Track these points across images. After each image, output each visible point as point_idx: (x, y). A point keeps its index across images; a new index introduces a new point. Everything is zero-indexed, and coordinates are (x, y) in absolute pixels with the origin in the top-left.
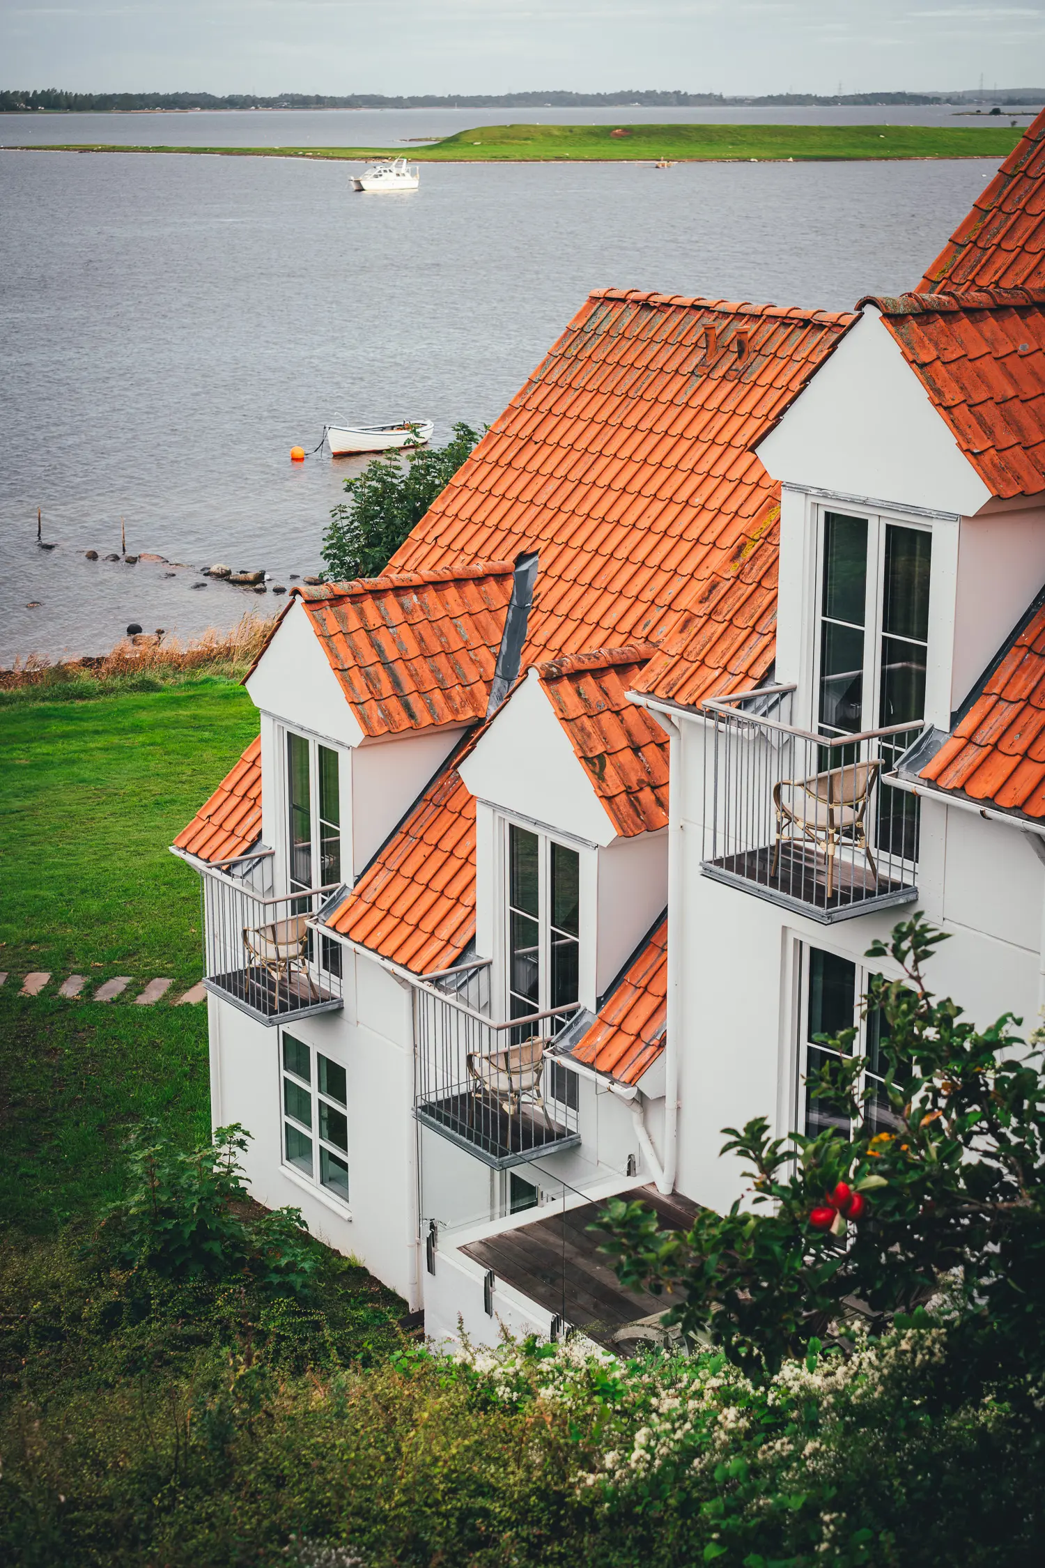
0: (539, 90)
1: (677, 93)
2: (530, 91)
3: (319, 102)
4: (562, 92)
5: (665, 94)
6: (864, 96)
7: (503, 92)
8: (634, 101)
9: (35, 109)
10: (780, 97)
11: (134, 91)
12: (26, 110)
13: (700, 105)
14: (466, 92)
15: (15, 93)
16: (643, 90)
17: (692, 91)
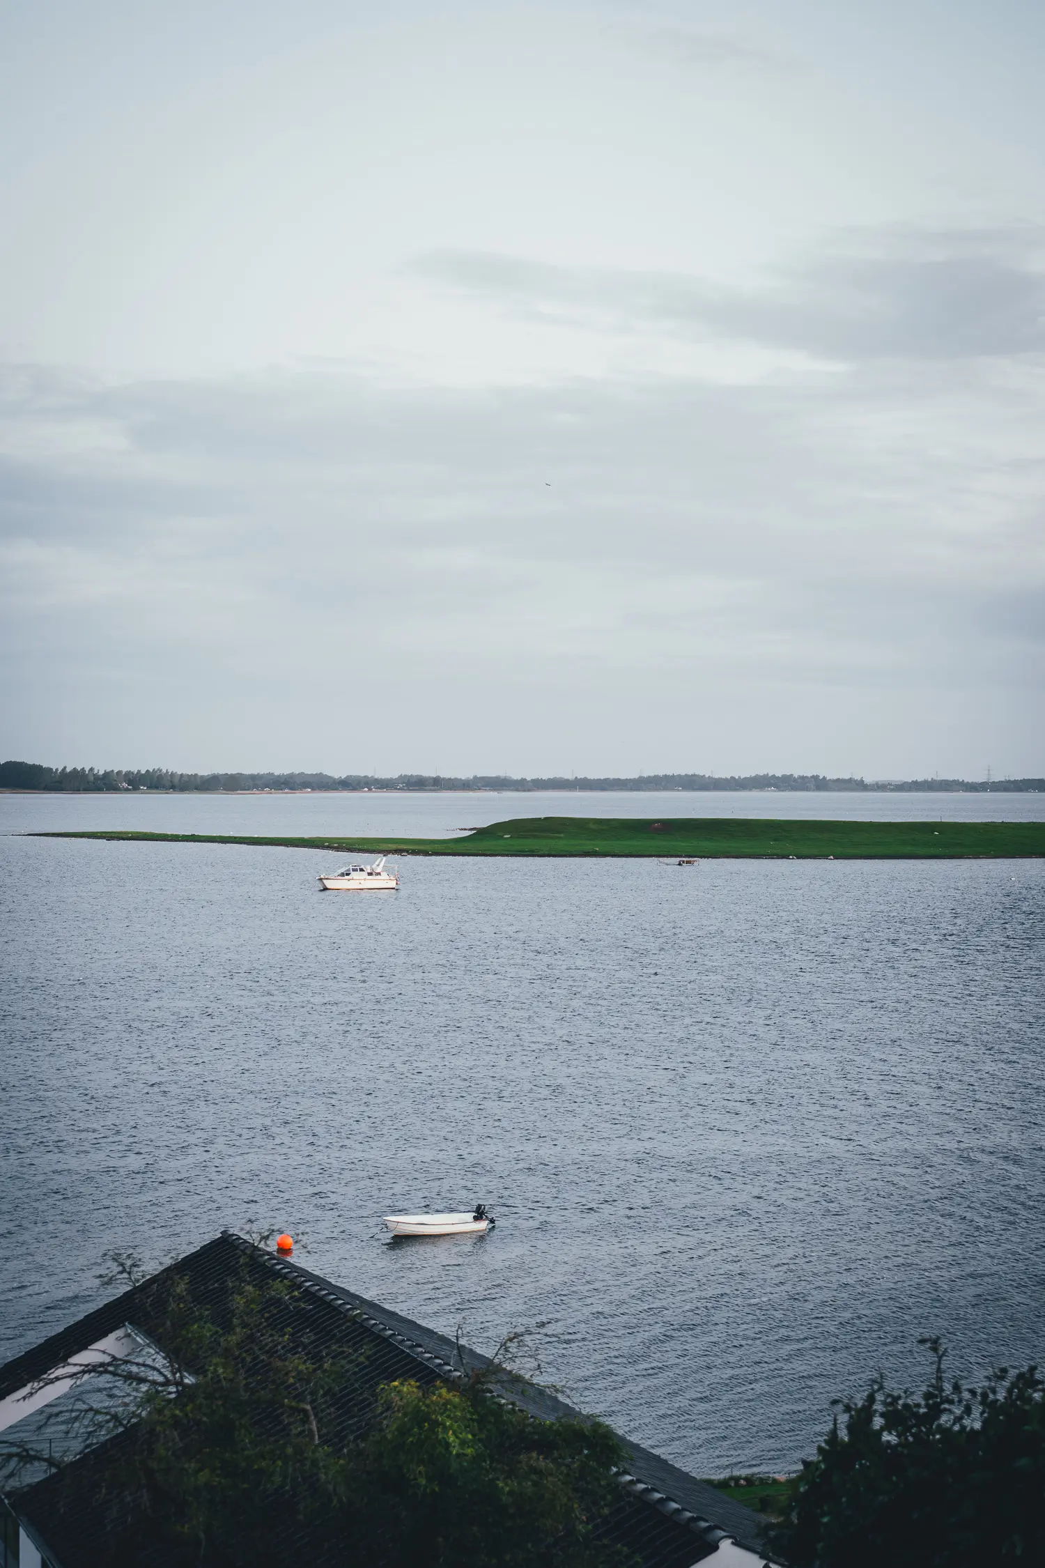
0: (670, 773)
1: (815, 778)
2: (661, 774)
3: (437, 784)
4: (694, 775)
5: (803, 778)
6: (1015, 782)
7: (634, 775)
8: (769, 785)
9: (135, 789)
10: (926, 782)
11: (247, 771)
12: (127, 790)
13: (840, 790)
14: (593, 775)
15: (119, 773)
16: (779, 774)
17: (831, 775)
